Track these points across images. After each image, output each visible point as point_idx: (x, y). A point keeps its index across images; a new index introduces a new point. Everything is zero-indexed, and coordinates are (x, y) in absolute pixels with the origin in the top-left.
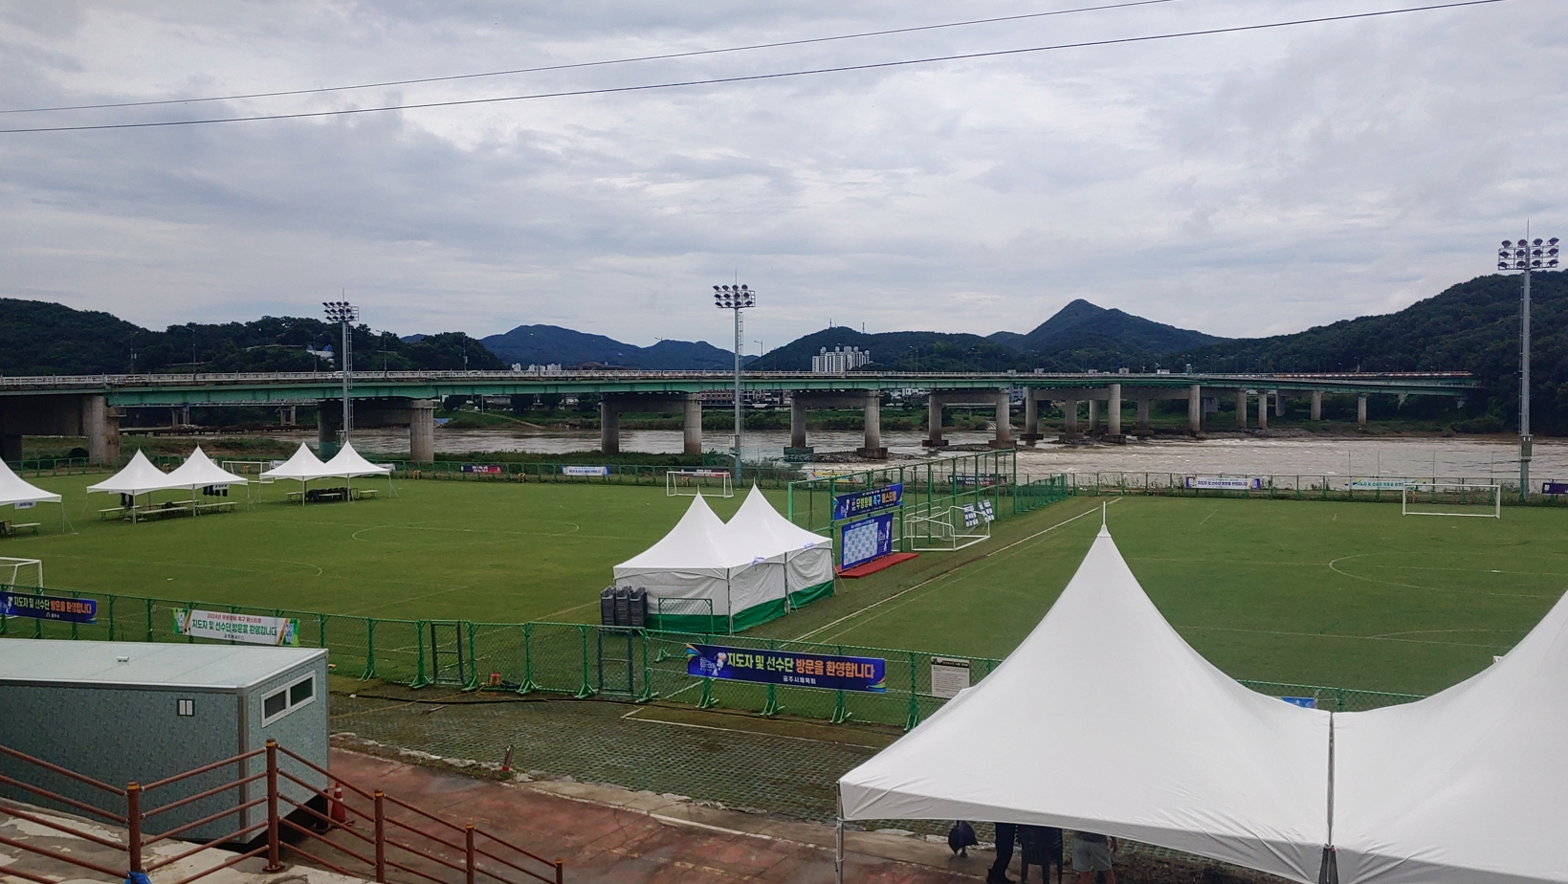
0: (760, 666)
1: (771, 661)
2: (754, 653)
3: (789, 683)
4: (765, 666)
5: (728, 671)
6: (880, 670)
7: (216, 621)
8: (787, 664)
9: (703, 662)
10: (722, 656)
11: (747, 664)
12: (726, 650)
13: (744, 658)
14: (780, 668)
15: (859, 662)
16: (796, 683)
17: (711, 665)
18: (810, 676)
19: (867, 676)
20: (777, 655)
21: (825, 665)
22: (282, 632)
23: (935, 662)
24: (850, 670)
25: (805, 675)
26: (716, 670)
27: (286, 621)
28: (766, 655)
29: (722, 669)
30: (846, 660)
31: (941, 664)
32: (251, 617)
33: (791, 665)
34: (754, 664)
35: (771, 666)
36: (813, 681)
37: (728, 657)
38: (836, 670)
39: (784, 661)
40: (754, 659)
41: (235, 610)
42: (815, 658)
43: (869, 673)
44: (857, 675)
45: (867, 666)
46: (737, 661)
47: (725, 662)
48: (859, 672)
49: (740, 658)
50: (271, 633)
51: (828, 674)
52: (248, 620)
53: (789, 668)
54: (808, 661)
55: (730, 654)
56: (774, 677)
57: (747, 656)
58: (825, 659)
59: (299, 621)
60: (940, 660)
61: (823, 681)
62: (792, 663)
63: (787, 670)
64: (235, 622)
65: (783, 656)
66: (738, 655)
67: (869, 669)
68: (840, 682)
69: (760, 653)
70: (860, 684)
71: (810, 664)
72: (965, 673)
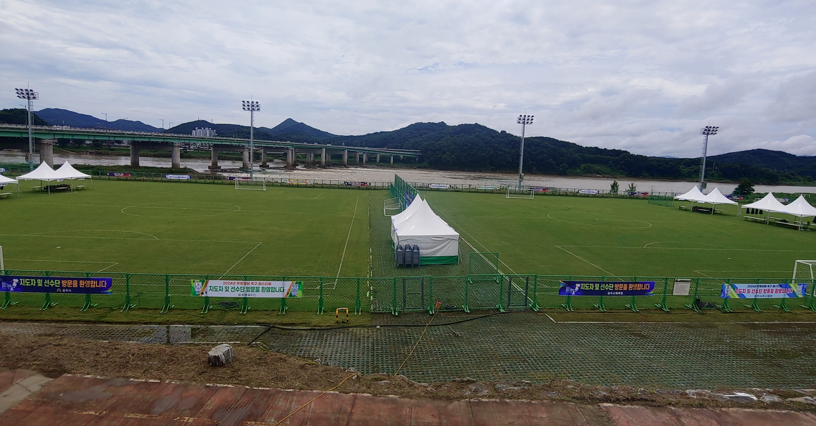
0: (597, 289)
1: (603, 286)
2: (594, 283)
3: (610, 295)
4: (600, 288)
5: (581, 292)
6: (652, 286)
7: (231, 286)
9: (567, 289)
10: (578, 285)
11: (591, 288)
12: (580, 283)
13: (589, 286)
14: (607, 288)
15: (643, 283)
16: (614, 295)
17: (572, 290)
18: (621, 291)
19: (646, 289)
20: (606, 283)
21: (628, 286)
22: (289, 290)
23: (677, 281)
24: (639, 287)
25: (618, 291)
26: (574, 292)
27: (293, 283)
28: (600, 284)
29: (577, 291)
30: (638, 283)
31: (679, 281)
32: (262, 282)
33: (612, 287)
34: (594, 288)
35: (603, 288)
36: (622, 293)
37: (581, 286)
38: (633, 287)
39: (609, 286)
40: (594, 285)
41: (247, 278)
42: (624, 283)
43: (647, 288)
44: (642, 289)
46: (585, 287)
47: (580, 288)
50: (280, 291)
51: (629, 289)
52: (260, 284)
53: (611, 288)
56: (604, 293)
57: (591, 285)
58: (628, 283)
59: (302, 282)
60: (679, 280)
61: (626, 293)
63: (610, 289)
64: (248, 286)
65: (609, 283)
66: (586, 284)
67: (648, 286)
68: (634, 293)
69: (597, 283)
70: (643, 292)
71: (621, 286)
72: (689, 284)
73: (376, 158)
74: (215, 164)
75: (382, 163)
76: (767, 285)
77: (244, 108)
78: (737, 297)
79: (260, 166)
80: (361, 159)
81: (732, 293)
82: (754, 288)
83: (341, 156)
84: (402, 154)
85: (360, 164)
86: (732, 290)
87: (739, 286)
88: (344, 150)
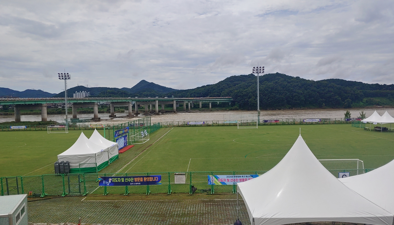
0: (123, 181)
1: (126, 179)
2: (121, 178)
3: (132, 185)
4: (125, 181)
5: (113, 184)
6: (160, 178)
8: (131, 180)
9: (104, 182)
10: (110, 179)
11: (119, 181)
12: (112, 178)
13: (118, 179)
14: (129, 181)
15: (153, 177)
16: (134, 185)
17: (107, 182)
18: (139, 182)
19: (156, 180)
20: (128, 177)
21: (143, 179)
24: (151, 179)
25: (137, 182)
26: (108, 184)
28: (125, 178)
29: (110, 183)
30: (150, 177)
31: (177, 175)
33: (133, 180)
34: (121, 181)
35: (126, 181)
36: (140, 183)
37: (112, 179)
38: (147, 180)
39: (130, 179)
40: (121, 179)
42: (140, 177)
43: (157, 179)
44: (153, 180)
45: (156, 177)
46: (115, 180)
47: (111, 181)
48: (154, 179)
49: (116, 179)
51: (144, 181)
53: (132, 180)
54: (138, 178)
55: (113, 179)
56: (127, 184)
57: (119, 179)
58: (143, 177)
60: (177, 174)
61: (143, 183)
62: (133, 179)
63: (131, 181)
65: (130, 177)
66: (115, 179)
67: (157, 178)
68: (148, 183)
69: (123, 177)
70: (154, 183)
71: (139, 179)
72: (184, 176)
73: (199, 105)
74: (75, 117)
75: (203, 109)
76: (241, 176)
77: (60, 78)
78: (220, 184)
79: (110, 116)
80: (187, 106)
81: (217, 182)
82: (232, 178)
83: (172, 106)
84: (218, 100)
85: (187, 110)
86: (215, 179)
87: (221, 177)
88: (173, 101)
